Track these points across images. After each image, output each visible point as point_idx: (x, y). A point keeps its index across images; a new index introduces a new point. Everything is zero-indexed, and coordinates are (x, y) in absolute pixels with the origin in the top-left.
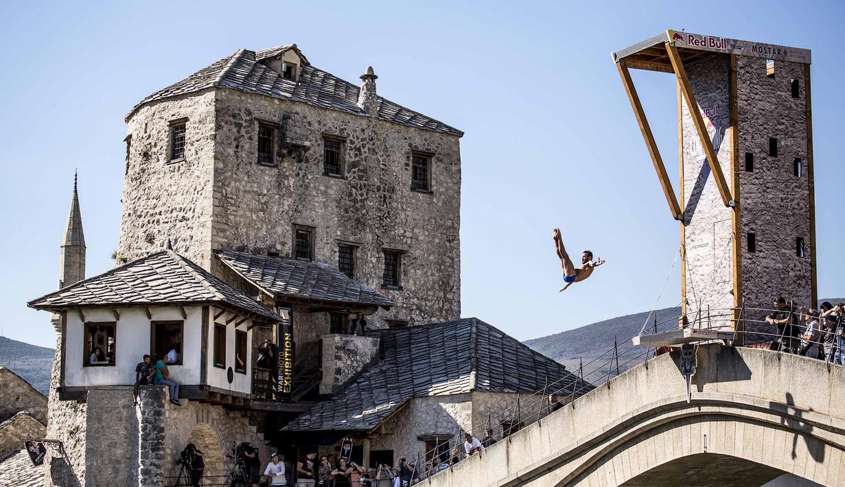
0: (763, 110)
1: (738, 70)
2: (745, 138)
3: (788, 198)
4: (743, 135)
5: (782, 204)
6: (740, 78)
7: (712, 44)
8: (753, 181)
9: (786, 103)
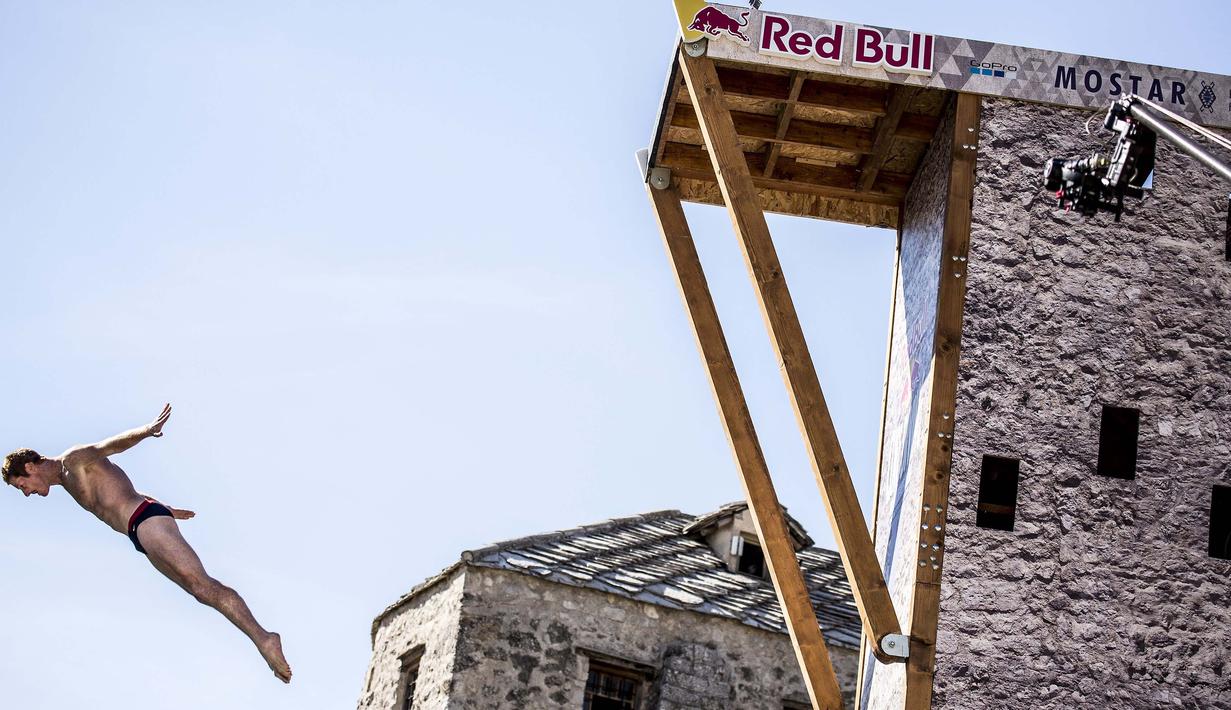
0: (1087, 302)
1: (987, 150)
2: (987, 403)
3: (1171, 641)
4: (981, 388)
5: (1138, 661)
6: (991, 182)
7: (869, 53)
8: (1007, 566)
9: (1194, 281)
